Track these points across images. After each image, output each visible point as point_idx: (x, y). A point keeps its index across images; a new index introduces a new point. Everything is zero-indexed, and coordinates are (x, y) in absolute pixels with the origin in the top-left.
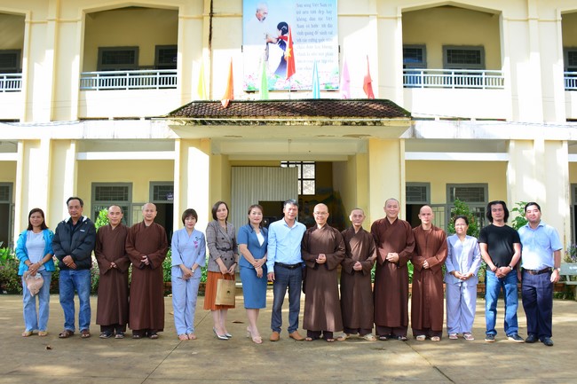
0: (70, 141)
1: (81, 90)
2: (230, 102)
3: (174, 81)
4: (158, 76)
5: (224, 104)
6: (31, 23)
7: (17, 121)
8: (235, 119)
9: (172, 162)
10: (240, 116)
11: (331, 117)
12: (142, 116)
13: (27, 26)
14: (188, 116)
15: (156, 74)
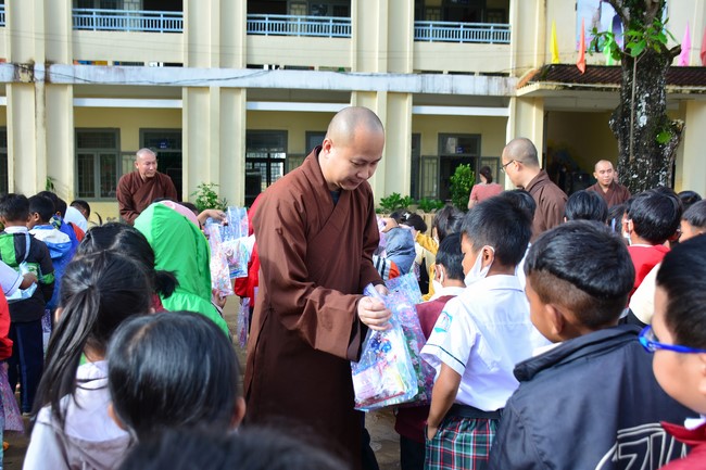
0: (406, 94)
1: (415, 40)
2: (587, 67)
4: (492, 30)
7: (348, 70)
9: (505, 119)
10: (604, 83)
11: (681, 85)
12: (477, 71)
14: (559, 81)
15: (489, 27)
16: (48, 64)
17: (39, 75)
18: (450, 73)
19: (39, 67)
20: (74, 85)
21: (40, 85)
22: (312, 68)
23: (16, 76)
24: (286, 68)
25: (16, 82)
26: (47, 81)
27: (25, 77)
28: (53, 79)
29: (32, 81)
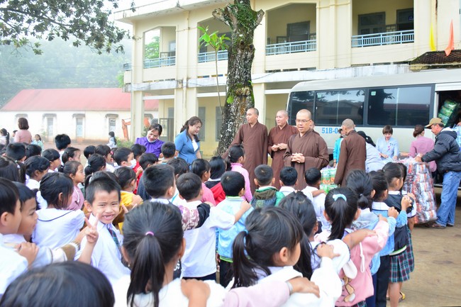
1: (352, 47)
3: (412, 37)
4: (401, 35)
5: (448, 53)
6: (320, 8)
7: (315, 68)
8: (455, 63)
12: (392, 62)
13: (317, 10)
14: (423, 63)
15: (400, 33)
16: (188, 79)
17: (185, 85)
18: (375, 64)
19: (185, 81)
20: (197, 88)
21: (185, 89)
22: (296, 70)
23: (177, 86)
24: (285, 70)
25: (177, 88)
26: (187, 87)
27: (180, 86)
28: (189, 86)
29: (182, 88)
